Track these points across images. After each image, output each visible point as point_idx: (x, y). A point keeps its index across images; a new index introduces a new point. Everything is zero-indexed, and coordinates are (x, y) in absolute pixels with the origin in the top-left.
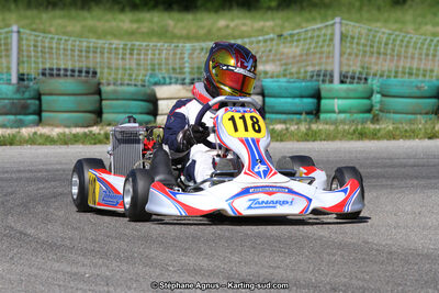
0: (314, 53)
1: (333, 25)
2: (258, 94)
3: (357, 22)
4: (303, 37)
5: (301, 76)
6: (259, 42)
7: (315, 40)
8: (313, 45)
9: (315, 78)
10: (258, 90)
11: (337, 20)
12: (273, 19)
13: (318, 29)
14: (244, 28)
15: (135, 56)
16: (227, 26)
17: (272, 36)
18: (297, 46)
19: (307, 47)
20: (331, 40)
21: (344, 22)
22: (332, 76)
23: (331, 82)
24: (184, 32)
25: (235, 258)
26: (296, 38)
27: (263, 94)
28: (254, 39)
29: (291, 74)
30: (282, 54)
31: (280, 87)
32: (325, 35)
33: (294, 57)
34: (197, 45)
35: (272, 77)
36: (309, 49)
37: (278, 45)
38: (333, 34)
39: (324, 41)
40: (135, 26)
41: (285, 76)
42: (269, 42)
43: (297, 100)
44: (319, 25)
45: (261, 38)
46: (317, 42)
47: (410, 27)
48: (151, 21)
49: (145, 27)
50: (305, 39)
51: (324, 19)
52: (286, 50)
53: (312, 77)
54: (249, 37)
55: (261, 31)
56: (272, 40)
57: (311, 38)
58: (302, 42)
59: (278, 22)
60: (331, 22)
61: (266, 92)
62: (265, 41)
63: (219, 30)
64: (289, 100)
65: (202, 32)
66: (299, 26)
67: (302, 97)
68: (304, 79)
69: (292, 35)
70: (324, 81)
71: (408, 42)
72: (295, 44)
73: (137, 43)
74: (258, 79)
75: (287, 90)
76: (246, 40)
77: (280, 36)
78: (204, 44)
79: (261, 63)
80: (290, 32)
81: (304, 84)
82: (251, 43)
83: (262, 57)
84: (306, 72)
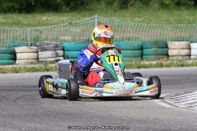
0: (86, 31)
1: (94, 18)
2: (61, 50)
3: (105, 16)
4: (81, 24)
5: (81, 41)
6: (61, 27)
7: (87, 25)
8: (86, 28)
9: (87, 42)
10: (61, 48)
11: (96, 16)
12: (67, 16)
13: (88, 20)
14: (54, 21)
15: (5, 34)
16: (47, 20)
17: (66, 23)
18: (79, 28)
20: (94, 25)
21: (99, 17)
24: (28, 23)
25: (52, 124)
26: (78, 24)
27: (63, 50)
28: (59, 25)
29: (77, 41)
30: (72, 32)
31: (71, 46)
32: (91, 23)
33: (78, 33)
34: (33, 28)
35: (68, 42)
36: (84, 29)
37: (70, 28)
38: (94, 23)
39: (91, 25)
40: (5, 20)
41: (74, 41)
42: (65, 27)
44: (88, 19)
45: (62, 25)
46: (88, 26)
47: (129, 19)
48: (12, 18)
49: (10, 21)
50: (82, 25)
51: (90, 16)
52: (74, 30)
53: (86, 41)
54: (57, 24)
55: (63, 22)
56: (67, 25)
57: (85, 24)
58: (80, 26)
59: (70, 17)
60: (93, 17)
61: (65, 49)
62: (64, 26)
63: (43, 21)
64: (75, 52)
65: (36, 22)
66: (79, 19)
68: (82, 43)
69: (76, 23)
71: (128, 26)
72: (77, 27)
73: (6, 28)
74: (62, 43)
75: (74, 47)
76: (55, 26)
77: (70, 24)
78: (36, 28)
79: (62, 36)
80: (75, 22)
81: (82, 45)
82: (58, 27)
83: (62, 33)
84: (83, 40)
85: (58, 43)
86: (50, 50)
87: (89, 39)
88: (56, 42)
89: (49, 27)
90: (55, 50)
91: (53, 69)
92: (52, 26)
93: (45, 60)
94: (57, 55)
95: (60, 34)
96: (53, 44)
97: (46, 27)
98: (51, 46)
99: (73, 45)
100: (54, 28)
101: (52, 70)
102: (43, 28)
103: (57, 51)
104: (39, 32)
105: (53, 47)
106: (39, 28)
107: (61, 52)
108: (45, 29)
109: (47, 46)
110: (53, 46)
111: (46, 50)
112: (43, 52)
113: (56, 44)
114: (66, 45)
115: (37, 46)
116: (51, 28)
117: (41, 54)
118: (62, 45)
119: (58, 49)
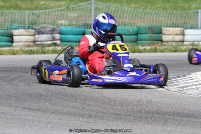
0: (83, 16)
1: (91, 3)
2: (58, 33)
3: (102, 2)
5: (78, 25)
6: (58, 11)
7: (83, 10)
8: (82, 12)
9: (83, 26)
11: (93, 1)
12: (65, 1)
13: (85, 5)
14: (52, 5)
15: (4, 17)
16: (45, 4)
17: (64, 8)
18: (75, 12)
19: (80, 13)
20: (90, 10)
21: (96, 2)
22: (91, 25)
23: (90, 28)
24: (26, 6)
26: (75, 9)
27: (60, 33)
28: (56, 9)
29: (73, 25)
30: (69, 16)
31: (68, 31)
32: (88, 8)
33: (74, 17)
34: (31, 12)
35: (65, 26)
37: (67, 11)
38: (91, 7)
39: (87, 10)
40: (4, 4)
41: (70, 25)
43: (76, 36)
44: (85, 3)
45: (59, 9)
47: (125, 5)
49: (8, 4)
50: (79, 9)
54: (54, 8)
55: (60, 6)
56: (64, 10)
58: (77, 11)
59: (67, 2)
61: (62, 32)
62: (61, 10)
63: (41, 5)
65: (33, 6)
66: (76, 4)
67: (78, 35)
68: (79, 27)
69: (73, 8)
70: (87, 28)
71: (124, 11)
72: (74, 11)
73: (4, 11)
74: (59, 27)
75: (71, 31)
76: (53, 10)
77: (68, 8)
78: (34, 12)
79: (60, 20)
80: (72, 6)
81: (78, 29)
82: (55, 11)
83: (60, 17)
84: (80, 24)
85: (55, 27)
86: (47, 34)
87: (85, 23)
88: (53, 25)
89: (47, 10)
90: (52, 34)
91: (50, 52)
92: (50, 10)
93: (42, 43)
94: (54, 39)
95: (57, 18)
96: (50, 27)
97: (44, 11)
98: (48, 29)
99: (70, 29)
100: (52, 12)
101: (48, 53)
102: (41, 11)
103: (54, 35)
104: (36, 16)
105: (49, 31)
106: (37, 11)
107: (57, 36)
108: (43, 13)
109: (43, 29)
110: (51, 29)
111: (43, 33)
112: (40, 35)
113: (53, 28)
114: (63, 28)
115: (34, 29)
116: (49, 12)
117: (38, 38)
118: (58, 29)
119: (55, 32)
